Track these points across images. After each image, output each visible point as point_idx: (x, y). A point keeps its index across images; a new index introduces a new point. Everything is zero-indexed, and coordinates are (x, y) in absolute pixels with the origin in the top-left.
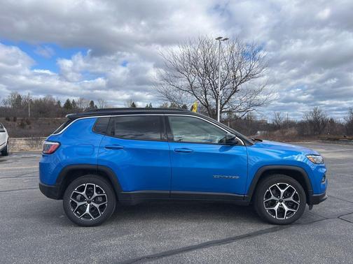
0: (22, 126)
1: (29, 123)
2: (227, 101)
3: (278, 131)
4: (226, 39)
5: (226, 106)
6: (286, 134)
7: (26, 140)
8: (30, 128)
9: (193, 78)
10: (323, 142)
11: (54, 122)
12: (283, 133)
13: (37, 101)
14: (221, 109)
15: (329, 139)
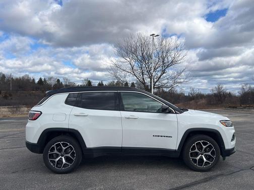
0: (6, 97)
1: (10, 95)
2: (158, 80)
3: (193, 101)
4: (158, 35)
5: (157, 84)
6: (199, 103)
7: (8, 108)
8: (12, 99)
9: (134, 63)
10: (225, 109)
11: (30, 95)
12: (197, 103)
13: (17, 79)
14: (154, 85)
15: (230, 107)
